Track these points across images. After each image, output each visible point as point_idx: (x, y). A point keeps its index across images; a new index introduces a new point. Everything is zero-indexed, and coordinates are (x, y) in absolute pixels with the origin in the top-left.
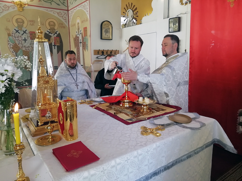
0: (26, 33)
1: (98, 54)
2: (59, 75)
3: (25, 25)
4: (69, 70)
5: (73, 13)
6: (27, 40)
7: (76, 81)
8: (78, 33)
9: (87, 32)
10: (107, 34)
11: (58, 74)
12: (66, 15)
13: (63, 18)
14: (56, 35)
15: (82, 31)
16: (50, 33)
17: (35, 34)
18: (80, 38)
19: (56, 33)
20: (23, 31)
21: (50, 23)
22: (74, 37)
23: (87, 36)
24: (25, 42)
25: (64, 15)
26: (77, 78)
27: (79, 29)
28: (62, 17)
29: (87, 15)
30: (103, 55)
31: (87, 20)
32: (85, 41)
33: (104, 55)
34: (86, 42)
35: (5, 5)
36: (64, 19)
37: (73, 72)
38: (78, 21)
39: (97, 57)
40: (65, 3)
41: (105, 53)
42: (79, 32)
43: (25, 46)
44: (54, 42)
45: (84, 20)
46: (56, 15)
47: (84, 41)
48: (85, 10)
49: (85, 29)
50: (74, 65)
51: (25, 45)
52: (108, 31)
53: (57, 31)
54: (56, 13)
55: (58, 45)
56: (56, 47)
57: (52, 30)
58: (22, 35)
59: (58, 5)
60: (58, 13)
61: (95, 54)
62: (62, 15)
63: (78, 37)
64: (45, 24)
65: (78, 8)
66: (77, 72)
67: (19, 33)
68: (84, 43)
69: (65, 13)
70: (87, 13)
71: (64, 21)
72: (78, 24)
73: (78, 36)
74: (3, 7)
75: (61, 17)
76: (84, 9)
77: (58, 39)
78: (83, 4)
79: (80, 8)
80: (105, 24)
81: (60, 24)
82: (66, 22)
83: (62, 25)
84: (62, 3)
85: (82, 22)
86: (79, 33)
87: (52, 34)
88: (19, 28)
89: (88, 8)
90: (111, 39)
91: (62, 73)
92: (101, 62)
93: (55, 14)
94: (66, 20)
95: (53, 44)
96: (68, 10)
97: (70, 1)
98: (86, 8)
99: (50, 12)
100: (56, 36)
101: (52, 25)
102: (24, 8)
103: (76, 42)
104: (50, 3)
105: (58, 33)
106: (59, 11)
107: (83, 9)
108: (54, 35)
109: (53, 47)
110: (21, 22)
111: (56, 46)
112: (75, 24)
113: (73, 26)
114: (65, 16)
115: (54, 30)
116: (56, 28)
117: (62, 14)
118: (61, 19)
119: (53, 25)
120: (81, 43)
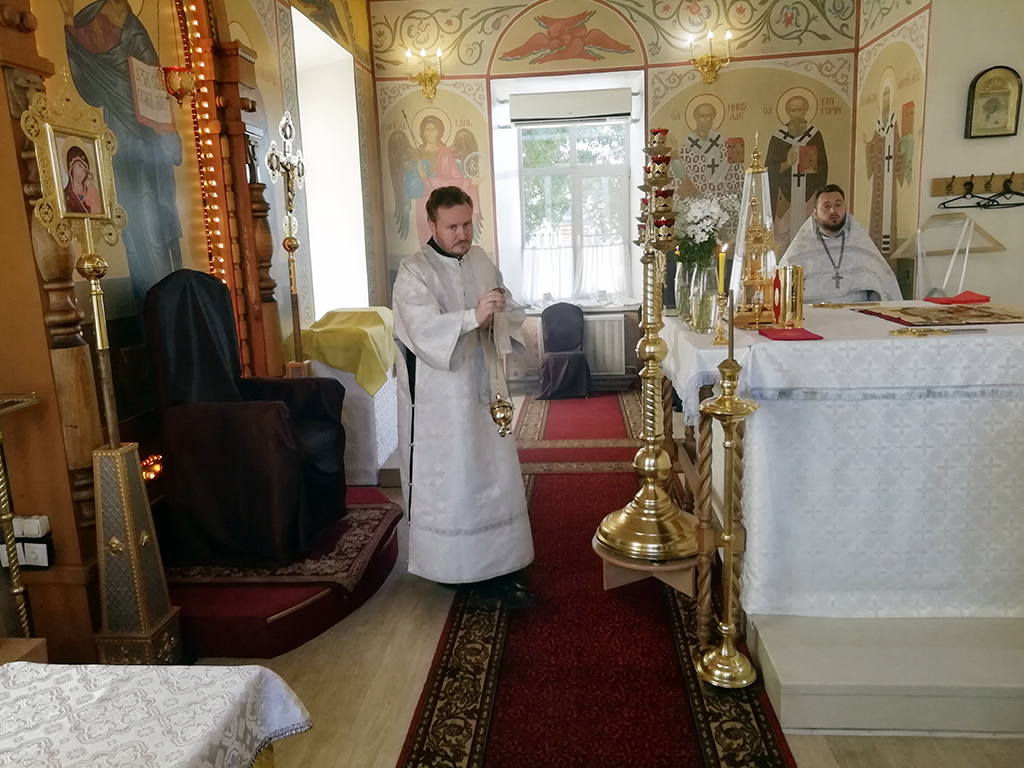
0: (718, 146)
1: (948, 194)
2: (796, 254)
3: (716, 123)
4: (824, 237)
5: (873, 58)
6: (718, 166)
7: (838, 267)
8: (882, 124)
9: (913, 118)
10: (995, 116)
11: (795, 251)
12: (849, 69)
13: (836, 80)
14: (807, 139)
15: (898, 118)
16: (787, 135)
17: (743, 146)
18: (890, 141)
19: (807, 134)
20: (711, 140)
21: (792, 103)
22: (870, 139)
23: (912, 132)
24: (713, 172)
25: (841, 67)
26: (841, 257)
27: (886, 110)
28: (835, 75)
29: (919, 57)
30: (969, 196)
31: (916, 79)
32: (902, 152)
33: (973, 196)
34: (906, 154)
35: (673, 74)
36: (838, 83)
37: (834, 242)
38: (888, 81)
39: (944, 204)
40: (847, 27)
41: (978, 187)
42: (885, 122)
43: (710, 185)
44: (797, 162)
45: (908, 79)
46: (814, 74)
47: (899, 151)
48: (913, 46)
49: (909, 107)
50: (838, 221)
51: (710, 181)
52: (1003, 102)
53: (812, 128)
54: (814, 66)
55: (811, 171)
56: (803, 180)
57: (797, 127)
58: (707, 152)
59: (825, 37)
60: (820, 67)
61: (934, 194)
62: (834, 71)
63: (883, 140)
64: (774, 111)
65: (890, 39)
66: (843, 243)
67: (700, 147)
68: (900, 157)
69: (846, 62)
70: (917, 52)
71: (837, 89)
72: (887, 92)
73: (882, 134)
74: (668, 79)
75: (828, 76)
76: (912, 40)
77: (813, 153)
78: (909, 24)
79: (899, 39)
80: (990, 80)
81: (825, 101)
82: (846, 91)
83: (830, 105)
84: (836, 30)
85: (900, 85)
86: (885, 125)
87: (793, 138)
88: (702, 134)
89: (923, 36)
90: (1013, 131)
91: (805, 247)
92: (960, 222)
93: (808, 70)
94: (846, 83)
95: (795, 171)
96: (856, 50)
97: (867, 17)
98: (917, 39)
99: (792, 69)
100: (807, 144)
101: (797, 108)
102: (719, 72)
103: (872, 158)
104: (798, 37)
105: (812, 133)
106: (823, 58)
107: (907, 41)
108: (800, 141)
109: (794, 180)
110: (707, 116)
111: (805, 177)
112: (875, 97)
113: (869, 101)
114: (844, 71)
115: (801, 125)
116: (808, 117)
117: (833, 67)
118: (829, 83)
119: (800, 110)
120: (889, 158)
